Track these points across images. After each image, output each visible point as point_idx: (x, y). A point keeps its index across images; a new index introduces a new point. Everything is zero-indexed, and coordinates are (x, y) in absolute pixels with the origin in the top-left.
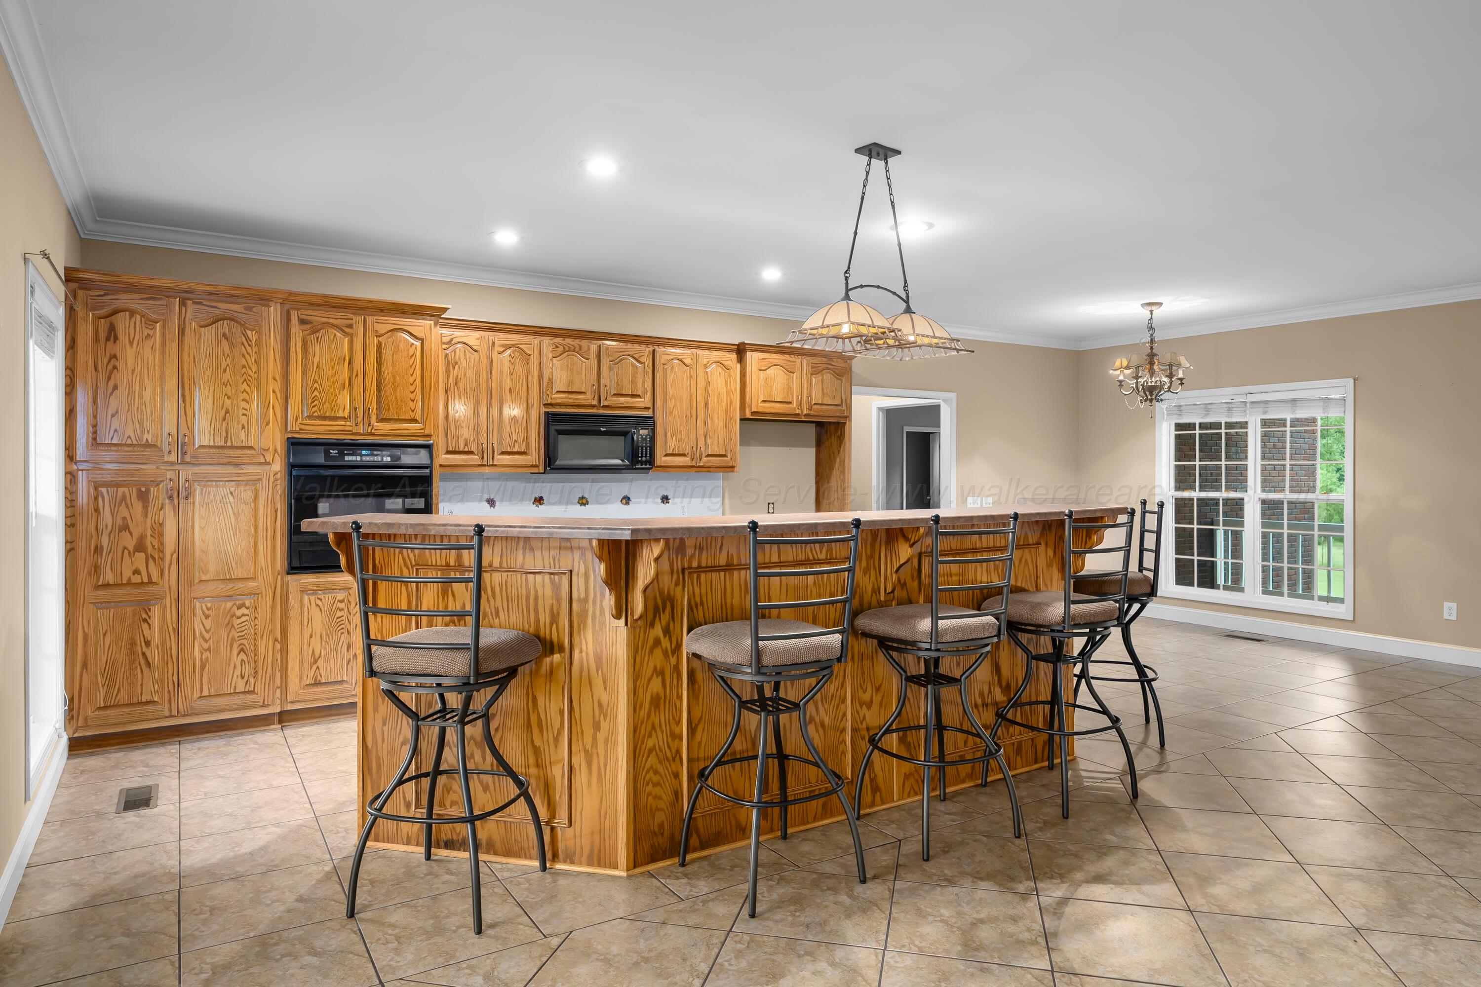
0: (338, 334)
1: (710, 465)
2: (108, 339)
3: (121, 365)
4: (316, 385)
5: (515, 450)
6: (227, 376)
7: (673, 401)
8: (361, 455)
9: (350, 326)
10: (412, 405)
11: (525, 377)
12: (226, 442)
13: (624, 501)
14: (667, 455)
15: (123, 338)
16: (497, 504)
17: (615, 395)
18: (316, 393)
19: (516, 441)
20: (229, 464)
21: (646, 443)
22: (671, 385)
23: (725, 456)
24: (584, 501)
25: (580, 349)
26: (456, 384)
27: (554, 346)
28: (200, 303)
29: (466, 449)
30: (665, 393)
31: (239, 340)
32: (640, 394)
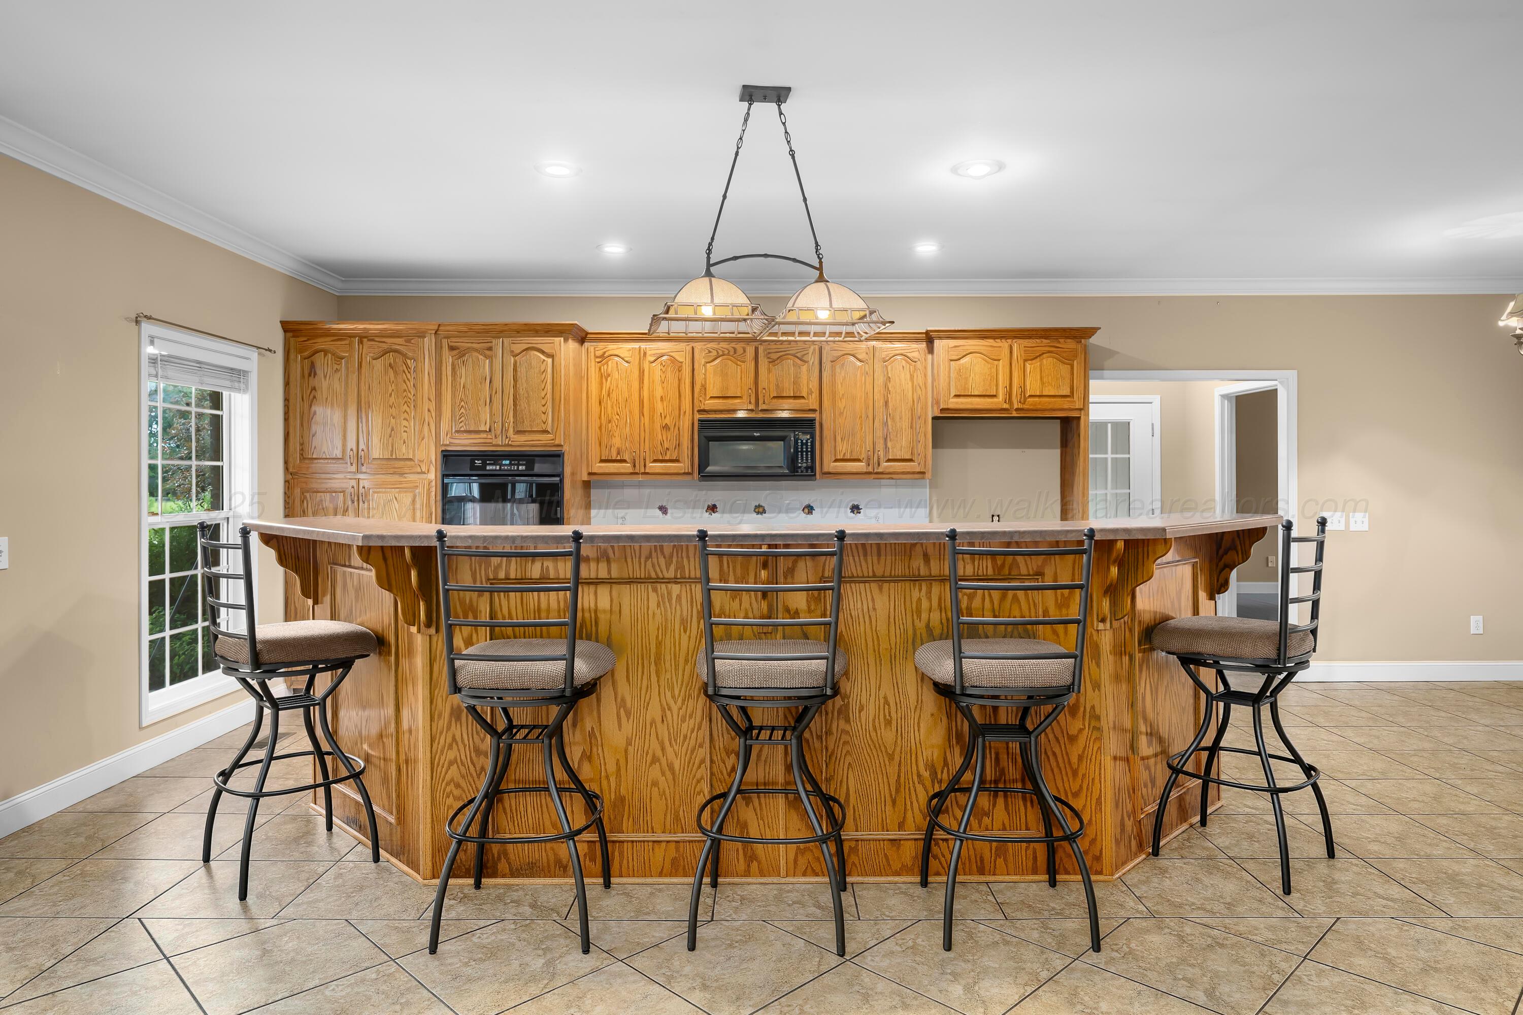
0: (481, 357)
1: (891, 470)
2: (310, 375)
3: (318, 395)
4: (463, 403)
5: (667, 458)
6: (392, 399)
7: (843, 401)
8: (501, 465)
9: (490, 349)
10: (543, 417)
11: (676, 385)
12: (392, 455)
13: (806, 510)
14: (836, 460)
15: (320, 372)
16: (669, 511)
17: (774, 397)
18: (463, 410)
19: (667, 449)
20: (394, 473)
21: (807, 448)
22: (841, 384)
23: (911, 460)
24: (761, 510)
25: (735, 352)
26: (609, 395)
27: (707, 351)
28: (373, 340)
29: (619, 458)
30: (834, 394)
31: (401, 369)
32: (804, 394)
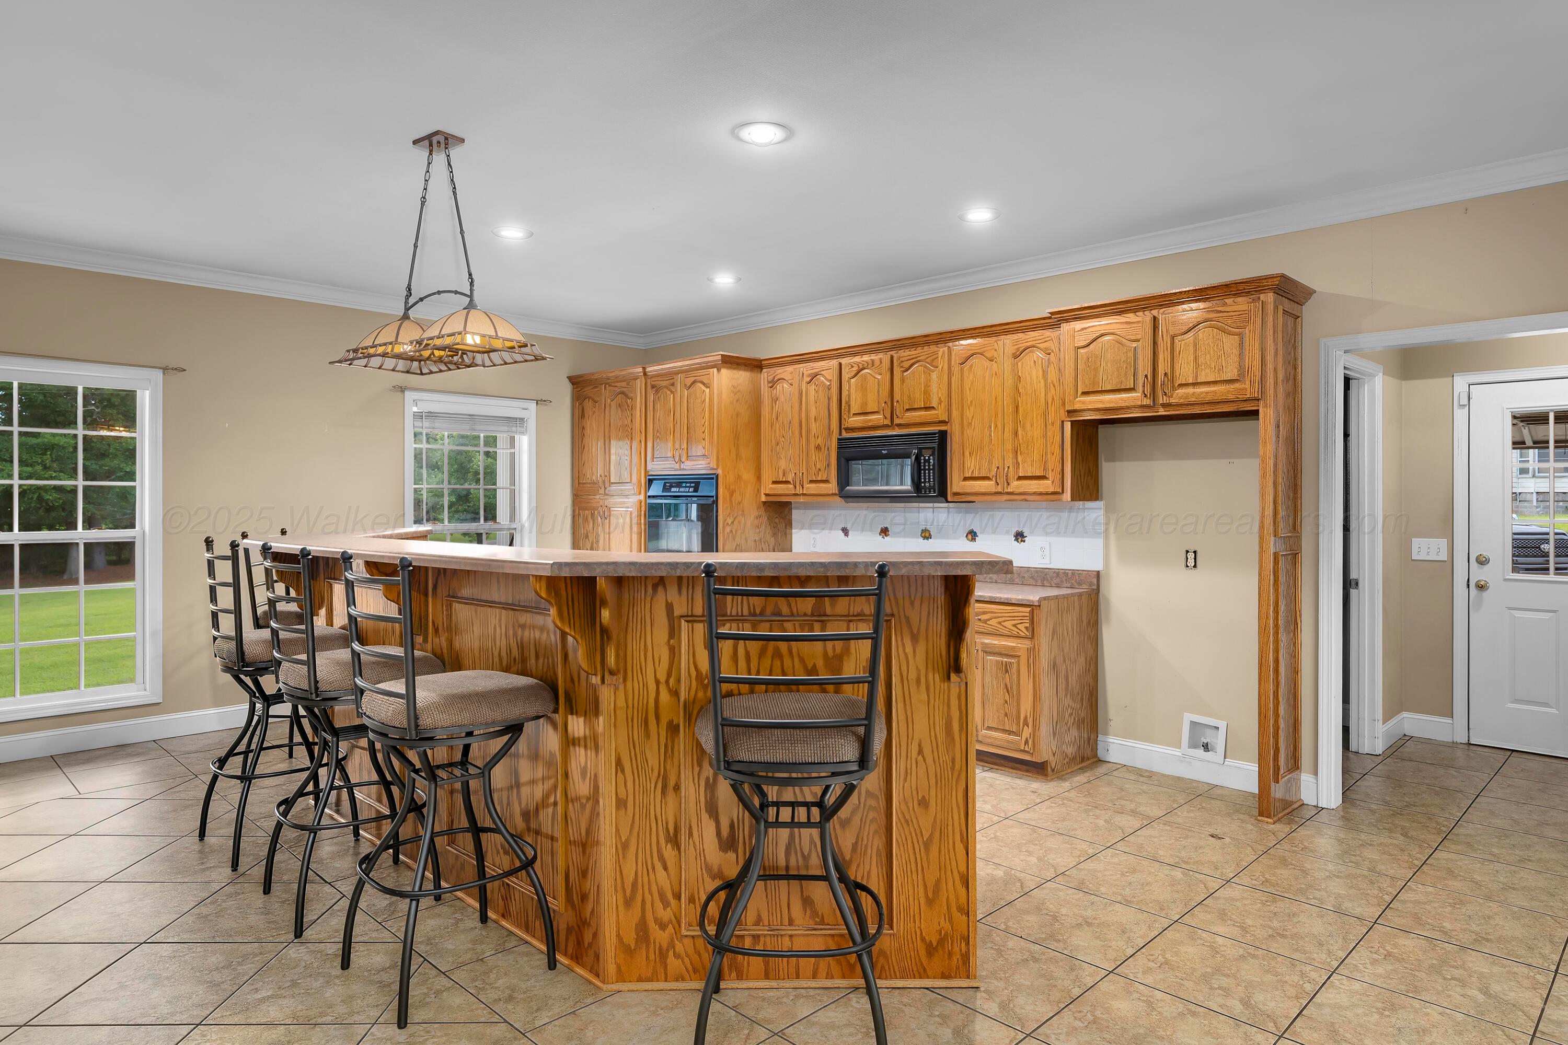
0: (668, 392)
1: (1022, 490)
2: (583, 417)
3: (586, 432)
4: (658, 434)
5: (820, 478)
6: (621, 433)
7: (972, 409)
10: (704, 443)
11: (826, 404)
12: (620, 480)
13: (970, 537)
14: (966, 479)
15: (586, 415)
16: (850, 533)
17: (908, 410)
19: (820, 470)
20: (622, 496)
21: (929, 466)
22: (970, 389)
23: (1043, 478)
24: (927, 535)
25: (873, 365)
26: (777, 418)
27: (850, 367)
28: (611, 385)
29: (785, 480)
30: (962, 402)
31: (625, 408)
32: (934, 404)
